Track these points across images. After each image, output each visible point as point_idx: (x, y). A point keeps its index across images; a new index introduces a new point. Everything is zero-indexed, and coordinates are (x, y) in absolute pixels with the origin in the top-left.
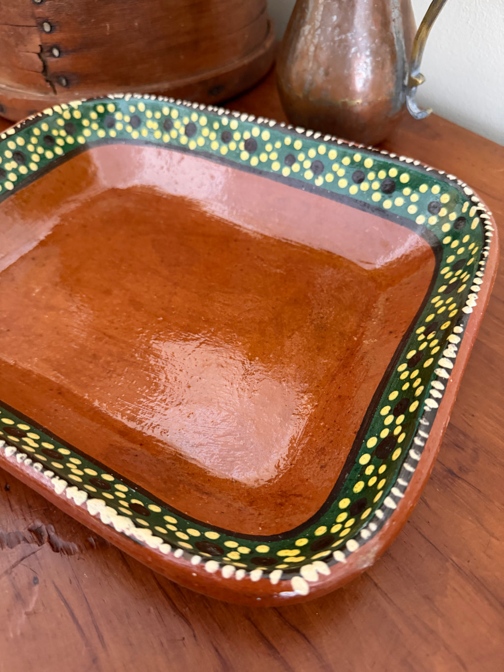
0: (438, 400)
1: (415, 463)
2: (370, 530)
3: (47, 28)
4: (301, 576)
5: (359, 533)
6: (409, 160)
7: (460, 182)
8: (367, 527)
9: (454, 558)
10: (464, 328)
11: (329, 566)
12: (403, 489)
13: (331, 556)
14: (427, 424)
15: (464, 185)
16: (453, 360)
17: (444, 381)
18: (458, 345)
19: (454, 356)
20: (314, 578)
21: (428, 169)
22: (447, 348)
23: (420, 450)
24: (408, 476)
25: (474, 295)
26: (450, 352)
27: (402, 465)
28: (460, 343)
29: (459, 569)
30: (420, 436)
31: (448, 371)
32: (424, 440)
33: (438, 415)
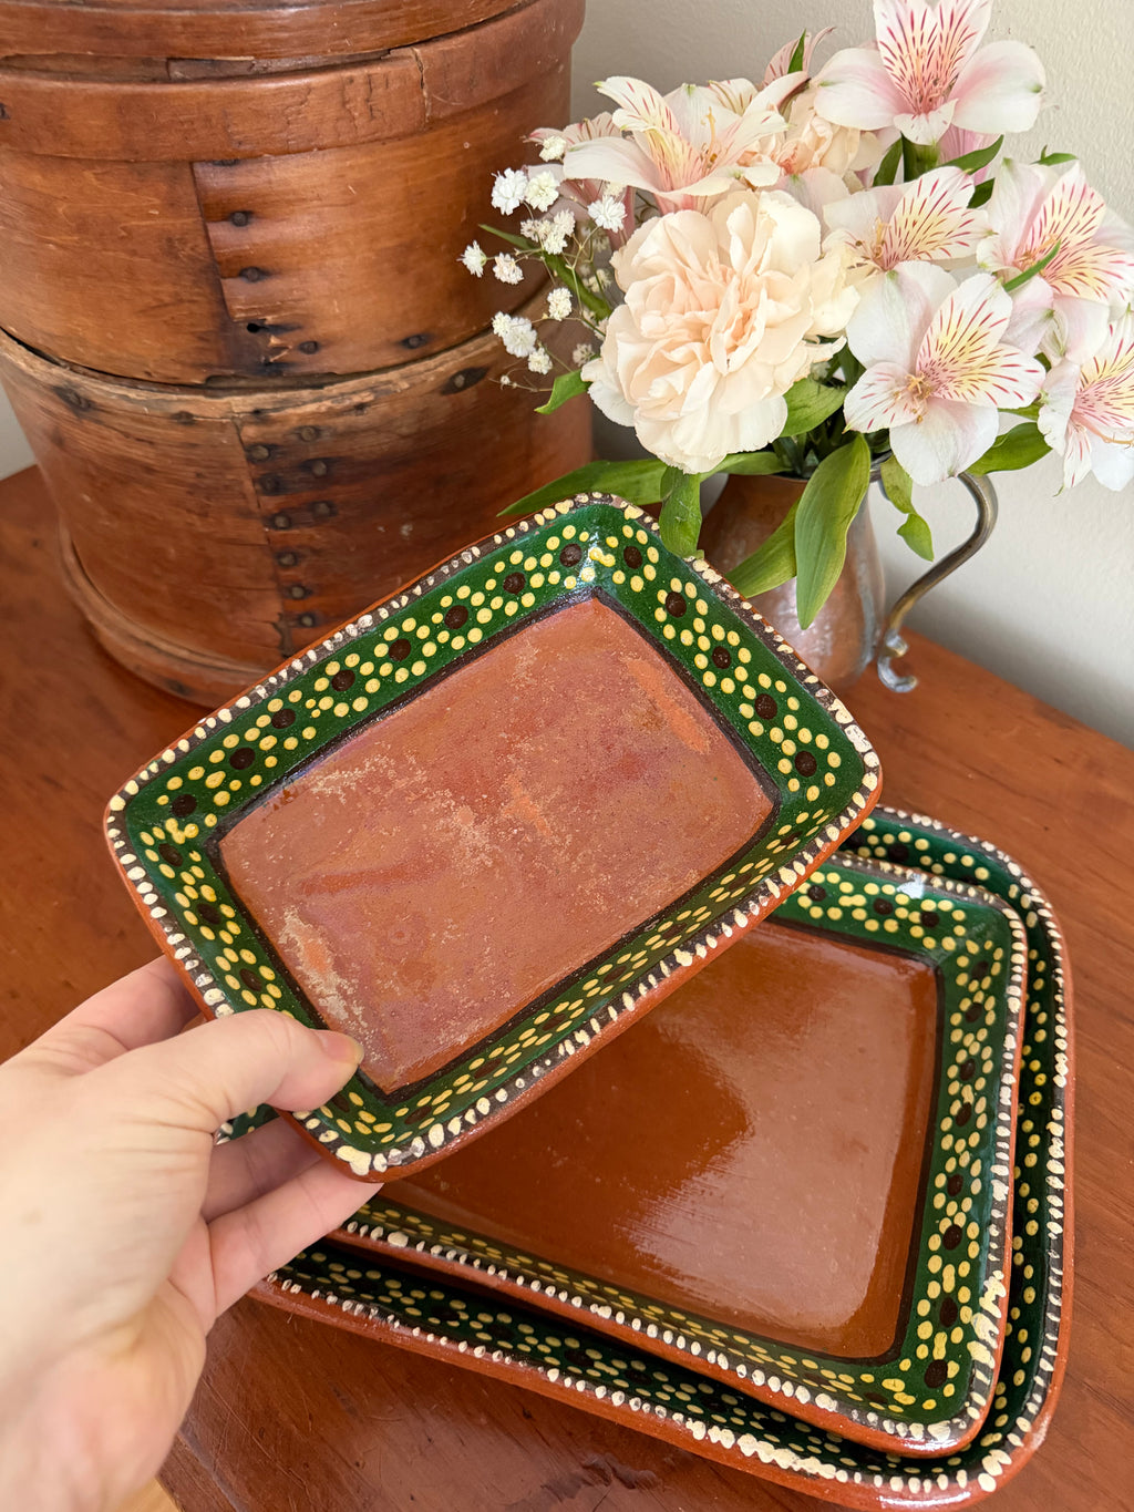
0: (1060, 1222)
1: (1058, 1312)
2: (1035, 1402)
3: (297, 592)
4: (985, 1472)
5: (1026, 1407)
6: (926, 822)
7: (1001, 855)
8: (1031, 1400)
9: (1088, 1381)
10: (1063, 1110)
11: (1008, 1454)
12: (1055, 1346)
13: (1005, 1439)
14: (1058, 1257)
15: (1007, 859)
16: (1061, 1161)
17: (1060, 1193)
18: (1062, 1138)
19: (1060, 1154)
20: (998, 1471)
21: (956, 835)
22: (1052, 1144)
23: (1059, 1292)
24: (1056, 1328)
25: (1062, 1055)
26: (1056, 1150)
27: (1045, 1315)
28: (1064, 1133)
29: (1096, 1393)
30: (1054, 1274)
31: (1061, 1177)
32: (1060, 1278)
33: (1065, 1241)
